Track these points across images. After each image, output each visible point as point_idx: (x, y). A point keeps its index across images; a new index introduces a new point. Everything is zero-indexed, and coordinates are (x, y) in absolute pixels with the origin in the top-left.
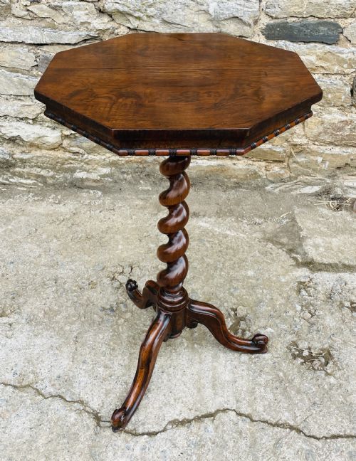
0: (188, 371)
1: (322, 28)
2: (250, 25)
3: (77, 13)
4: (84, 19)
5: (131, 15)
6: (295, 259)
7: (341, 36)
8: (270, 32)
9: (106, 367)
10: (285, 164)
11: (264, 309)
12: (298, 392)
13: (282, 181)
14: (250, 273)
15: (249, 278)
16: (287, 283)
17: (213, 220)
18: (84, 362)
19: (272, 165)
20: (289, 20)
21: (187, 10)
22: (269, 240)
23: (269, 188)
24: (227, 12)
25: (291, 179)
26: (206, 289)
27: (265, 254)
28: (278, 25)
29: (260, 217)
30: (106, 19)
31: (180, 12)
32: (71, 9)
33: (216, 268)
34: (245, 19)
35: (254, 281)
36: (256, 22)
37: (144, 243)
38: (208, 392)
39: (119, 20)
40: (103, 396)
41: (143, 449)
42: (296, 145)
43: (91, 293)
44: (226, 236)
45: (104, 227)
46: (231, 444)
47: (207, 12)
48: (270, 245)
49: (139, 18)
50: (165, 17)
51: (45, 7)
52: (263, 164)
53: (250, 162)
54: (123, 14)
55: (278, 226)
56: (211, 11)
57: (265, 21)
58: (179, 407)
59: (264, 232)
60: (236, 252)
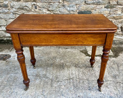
0: (67, 72)
1: (88, 12)
2: (75, 12)
3: (44, 11)
4: (45, 12)
5: (54, 11)
6: (86, 55)
7: (92, 13)
8: (79, 13)
9: (52, 72)
11: (80, 63)
12: (87, 74)
14: (78, 57)
16: (85, 59)
17: (70, 49)
18: (48, 72)
20: (82, 11)
21: (64, 10)
24: (71, 10)
26: (69, 60)
27: (80, 54)
28: (80, 12)
29: (79, 48)
30: (49, 12)
31: (62, 10)
32: (43, 10)
33: (71, 57)
34: (74, 11)
36: (76, 11)
37: (57, 53)
38: (71, 75)
39: (51, 11)
40: (52, 77)
41: (60, 84)
43: (48, 62)
44: (73, 52)
45: (49, 51)
46: (75, 82)
47: (67, 10)
48: (81, 53)
49: (55, 11)
50: (60, 11)
51: (38, 10)
54: (52, 10)
56: (68, 9)
57: (78, 11)
58: (66, 77)
60: (75, 54)
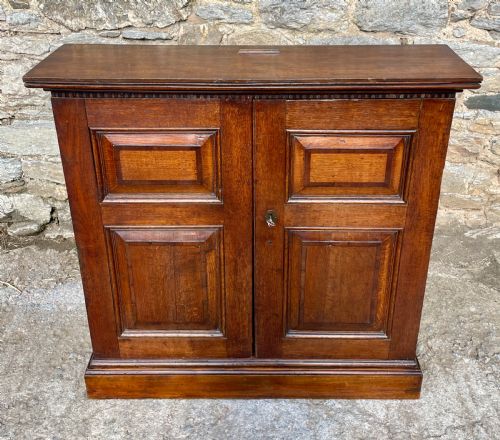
10: (482, 212)
13: (480, 227)
15: (473, 313)
19: (471, 213)
22: (478, 280)
23: (467, 234)
25: (487, 226)
35: (478, 316)
42: (492, 195)
52: (463, 212)
53: (451, 211)
55: (482, 268)
59: (472, 274)
